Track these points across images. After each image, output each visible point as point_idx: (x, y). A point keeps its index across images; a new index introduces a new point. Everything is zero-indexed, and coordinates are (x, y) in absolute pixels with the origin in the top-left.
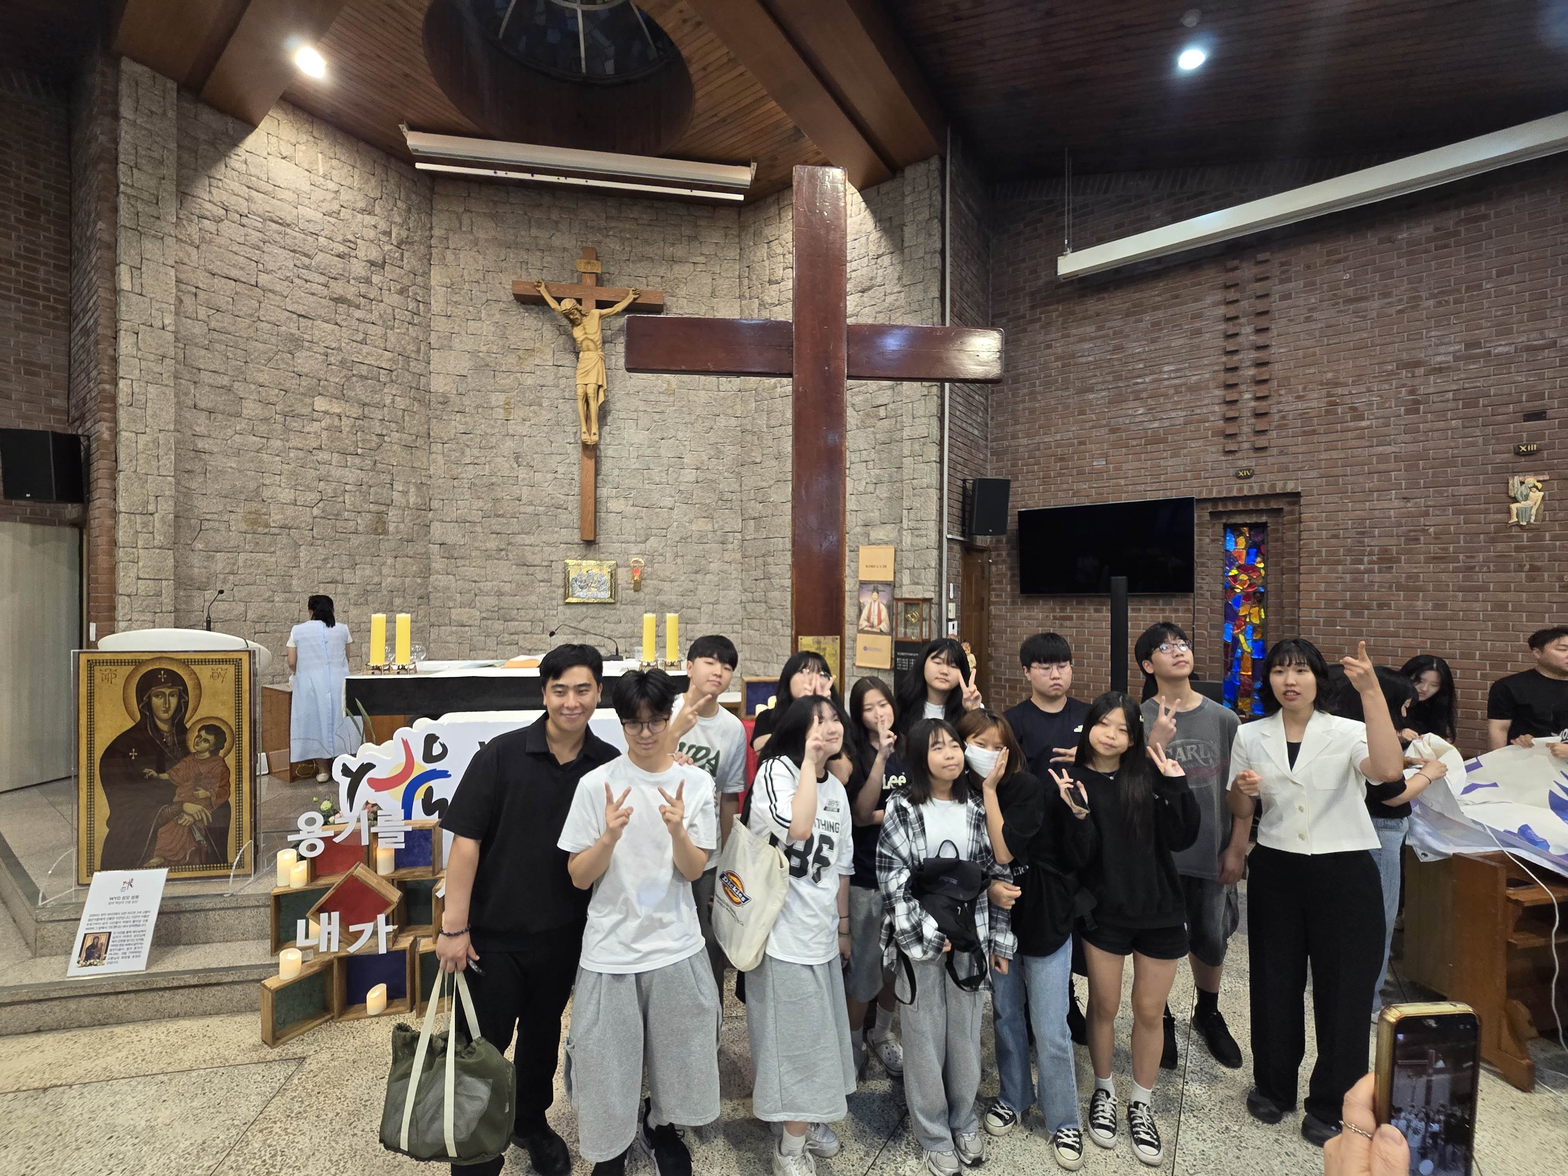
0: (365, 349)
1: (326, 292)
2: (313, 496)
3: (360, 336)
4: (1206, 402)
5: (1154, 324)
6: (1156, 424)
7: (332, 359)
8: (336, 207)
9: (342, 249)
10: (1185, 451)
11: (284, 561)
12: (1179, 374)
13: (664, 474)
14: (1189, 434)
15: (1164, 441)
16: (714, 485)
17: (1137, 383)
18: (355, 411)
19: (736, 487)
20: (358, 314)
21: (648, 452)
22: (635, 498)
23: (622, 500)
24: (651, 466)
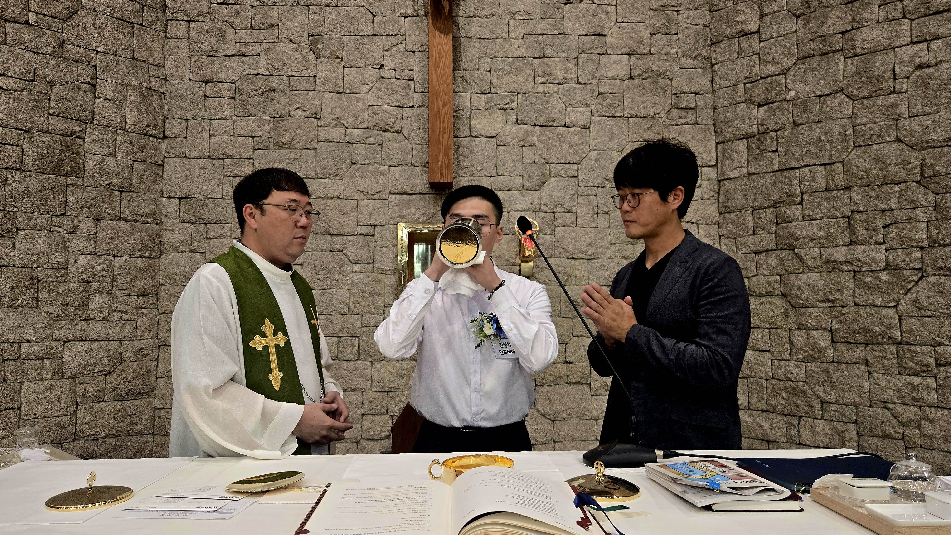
13: (571, 65)
16: (663, 82)
19: (704, 83)
21: (542, 26)
22: (521, 109)
23: (498, 114)
24: (548, 51)
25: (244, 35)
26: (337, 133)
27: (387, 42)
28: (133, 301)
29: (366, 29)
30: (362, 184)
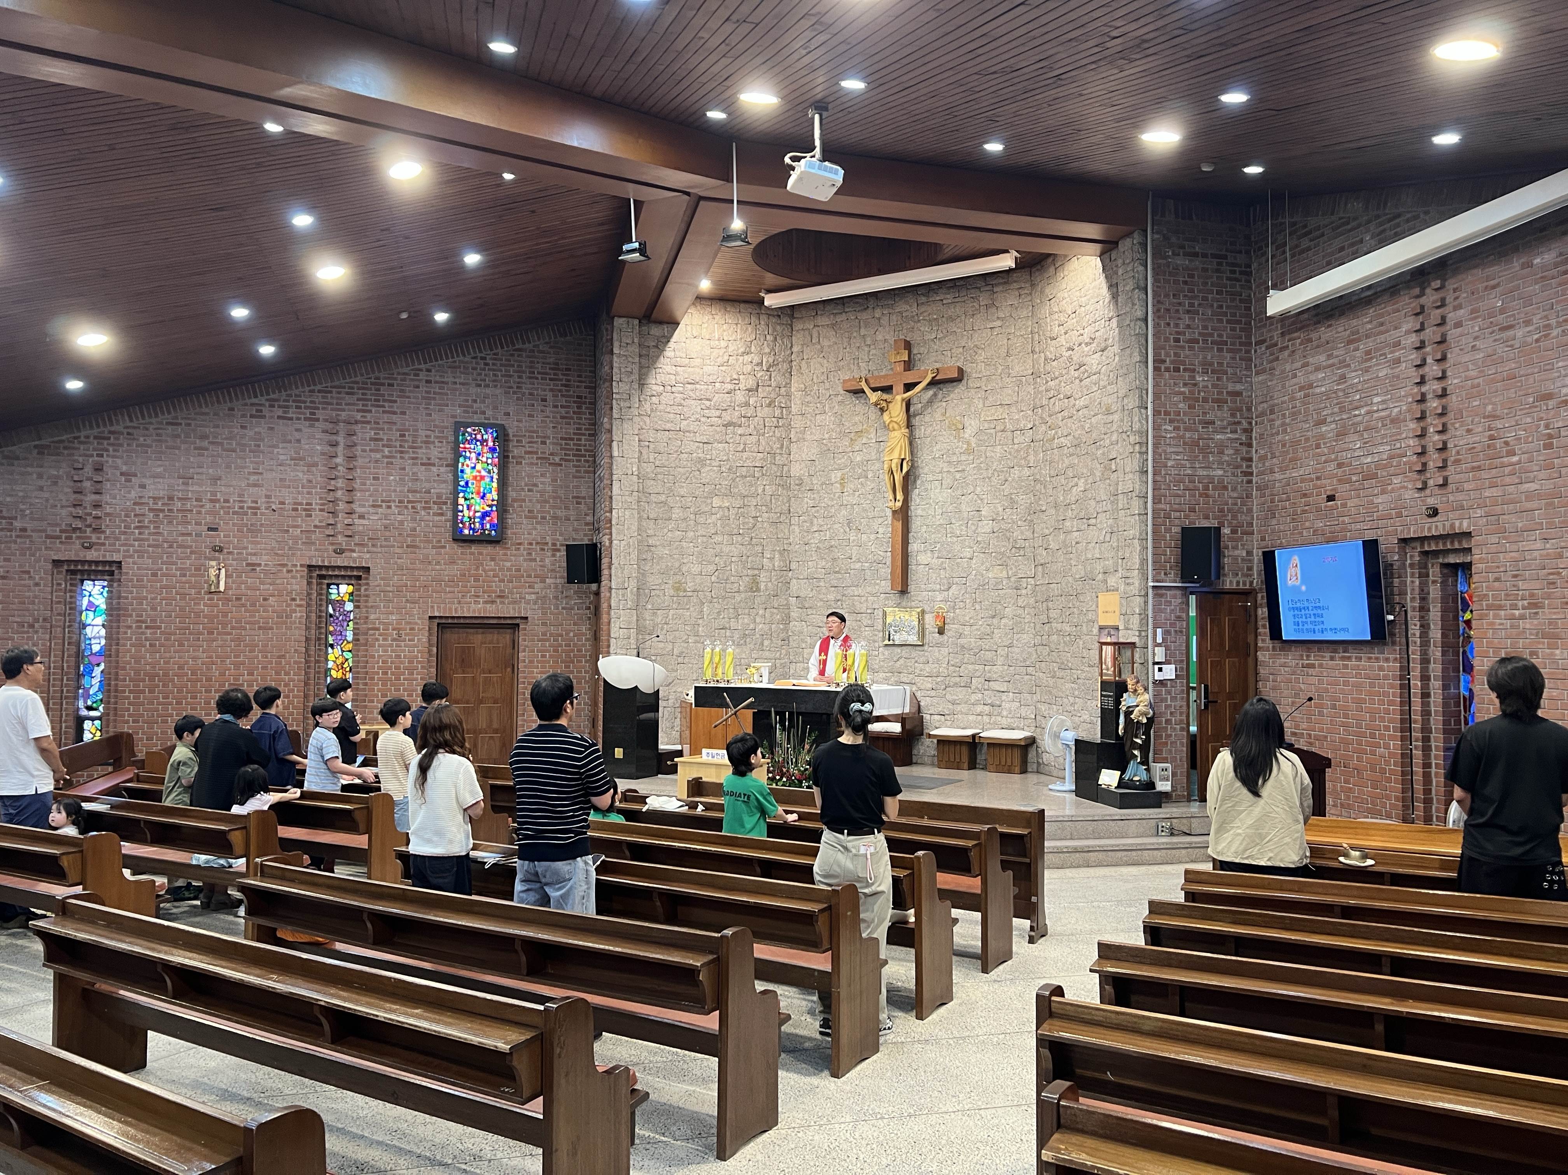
0: (745, 455)
1: (720, 421)
2: (712, 568)
3: (742, 446)
4: (1404, 436)
5: (1368, 353)
6: (1369, 460)
7: (723, 469)
8: (726, 358)
9: (729, 387)
10: (1390, 487)
11: (695, 614)
12: (1384, 406)
13: (964, 527)
14: (1392, 470)
15: (1374, 476)
16: (1008, 534)
17: (1355, 416)
18: (738, 503)
19: (1029, 534)
20: (740, 431)
21: (950, 508)
22: (939, 551)
23: (929, 554)
24: (953, 521)
25: (820, 521)
26: (858, 566)
27: (880, 520)
28: (780, 643)
29: (871, 515)
30: (869, 589)
